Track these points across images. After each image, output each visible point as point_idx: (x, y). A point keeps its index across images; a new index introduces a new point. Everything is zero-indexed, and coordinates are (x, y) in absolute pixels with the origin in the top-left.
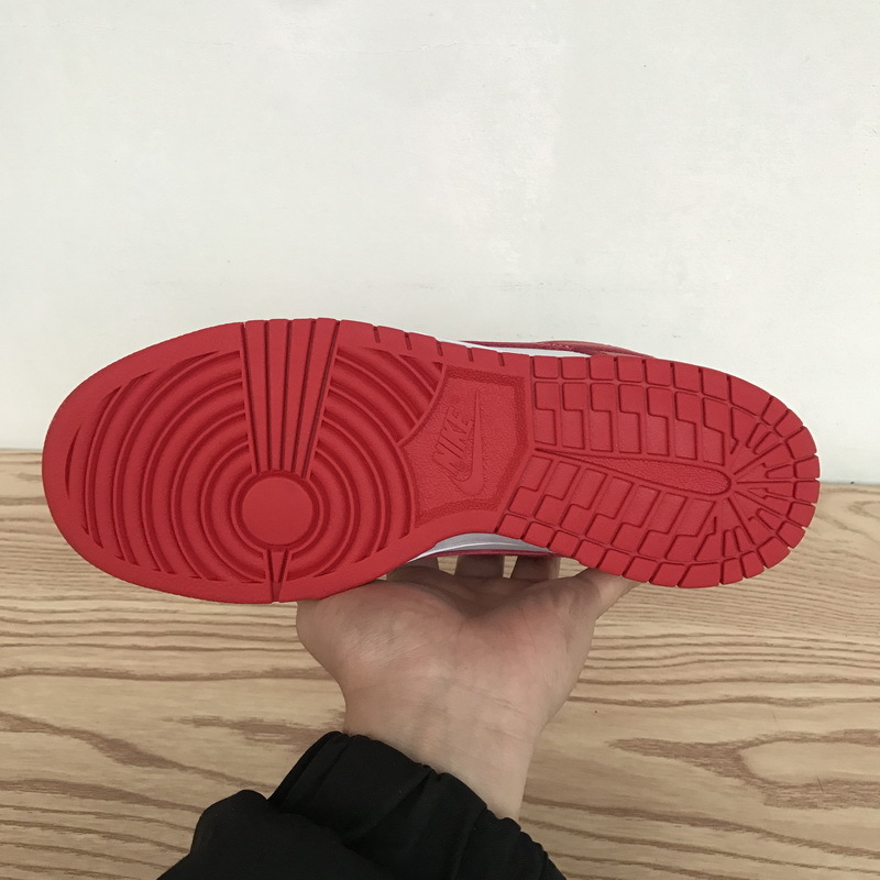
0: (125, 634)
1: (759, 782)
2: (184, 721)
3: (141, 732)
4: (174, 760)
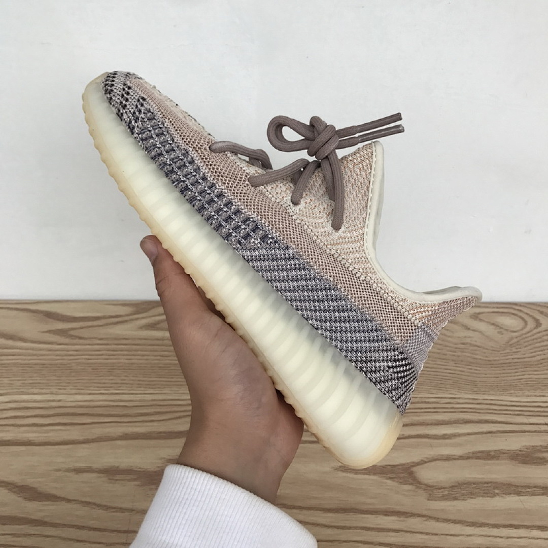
0: (28, 417)
1: (424, 487)
2: (68, 470)
3: (40, 480)
4: (63, 496)
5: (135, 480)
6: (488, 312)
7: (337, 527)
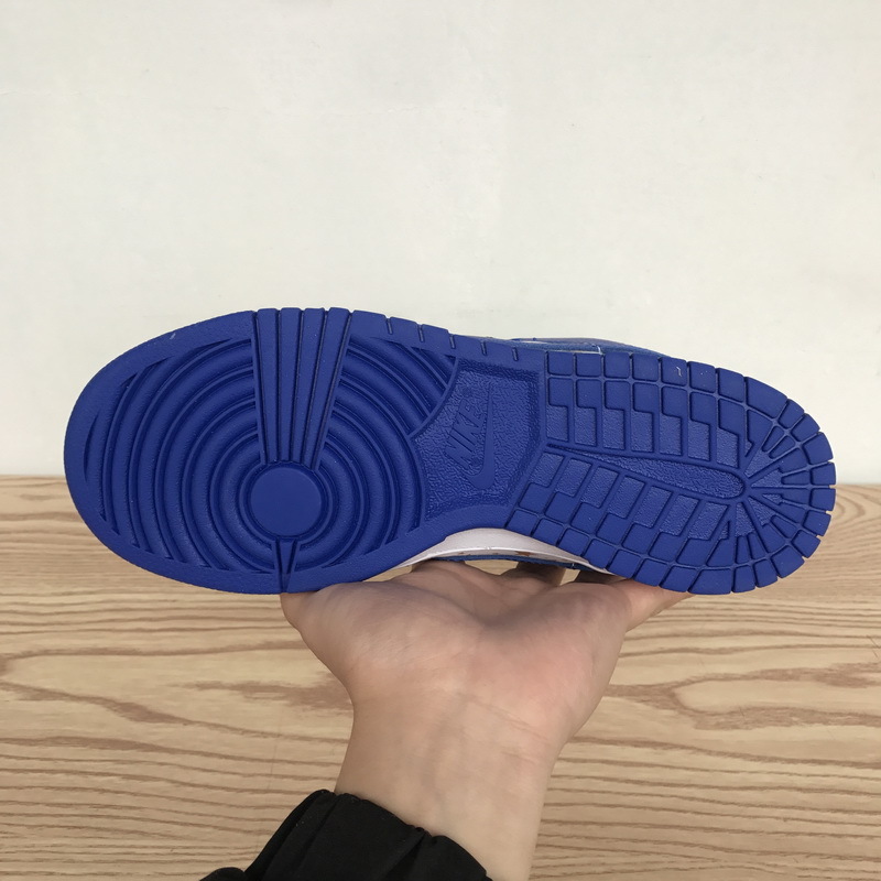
5: (282, 698)
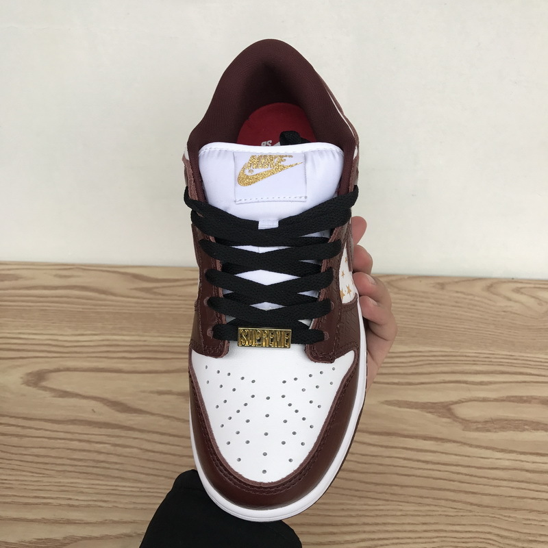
0: (118, 352)
1: (460, 420)
2: (152, 392)
3: (128, 398)
4: (148, 410)
6: (530, 288)
7: (382, 446)
